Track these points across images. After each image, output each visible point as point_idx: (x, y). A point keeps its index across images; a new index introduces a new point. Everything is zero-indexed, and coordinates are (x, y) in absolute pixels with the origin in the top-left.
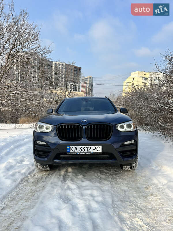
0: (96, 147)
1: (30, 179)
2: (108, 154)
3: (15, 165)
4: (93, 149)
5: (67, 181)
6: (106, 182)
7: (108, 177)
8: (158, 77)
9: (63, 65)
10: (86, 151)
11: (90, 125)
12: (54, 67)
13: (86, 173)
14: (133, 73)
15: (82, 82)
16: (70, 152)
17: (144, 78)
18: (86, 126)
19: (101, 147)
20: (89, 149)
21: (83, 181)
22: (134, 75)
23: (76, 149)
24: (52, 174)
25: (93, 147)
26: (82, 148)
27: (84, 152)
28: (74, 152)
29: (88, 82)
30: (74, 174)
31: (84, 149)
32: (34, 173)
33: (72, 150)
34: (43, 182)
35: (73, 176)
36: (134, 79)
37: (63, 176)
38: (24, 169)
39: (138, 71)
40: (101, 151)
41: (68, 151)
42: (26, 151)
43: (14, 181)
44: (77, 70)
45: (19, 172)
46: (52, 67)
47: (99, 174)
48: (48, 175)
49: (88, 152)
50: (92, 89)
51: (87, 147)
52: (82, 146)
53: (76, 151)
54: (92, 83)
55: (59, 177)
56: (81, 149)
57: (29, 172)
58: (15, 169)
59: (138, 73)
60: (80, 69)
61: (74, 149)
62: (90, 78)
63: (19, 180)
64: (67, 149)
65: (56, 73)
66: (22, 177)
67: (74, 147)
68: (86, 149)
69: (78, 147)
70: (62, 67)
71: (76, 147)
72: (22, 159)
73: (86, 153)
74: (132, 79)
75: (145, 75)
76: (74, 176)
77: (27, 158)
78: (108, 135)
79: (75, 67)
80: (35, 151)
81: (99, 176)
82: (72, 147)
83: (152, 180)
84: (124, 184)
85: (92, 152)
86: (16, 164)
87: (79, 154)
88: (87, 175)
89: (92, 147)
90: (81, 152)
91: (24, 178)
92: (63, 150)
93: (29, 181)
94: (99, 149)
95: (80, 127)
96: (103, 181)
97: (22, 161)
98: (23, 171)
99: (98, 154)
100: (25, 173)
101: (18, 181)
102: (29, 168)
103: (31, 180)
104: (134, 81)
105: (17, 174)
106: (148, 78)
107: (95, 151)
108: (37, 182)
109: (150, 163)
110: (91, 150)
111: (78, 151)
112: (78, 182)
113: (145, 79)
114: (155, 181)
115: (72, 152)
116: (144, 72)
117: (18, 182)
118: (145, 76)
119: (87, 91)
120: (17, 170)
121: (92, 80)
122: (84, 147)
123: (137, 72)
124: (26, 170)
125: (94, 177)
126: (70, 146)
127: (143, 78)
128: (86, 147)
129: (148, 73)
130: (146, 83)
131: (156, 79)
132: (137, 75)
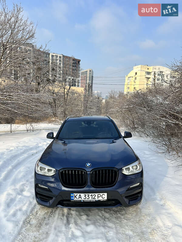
0: (101, 194)
1: (32, 220)
2: (113, 200)
3: (16, 197)
4: (98, 197)
5: (71, 224)
6: (110, 225)
7: (113, 215)
8: (162, 72)
9: (60, 57)
10: (90, 199)
11: (95, 171)
12: (50, 62)
13: (90, 211)
14: (136, 67)
15: (81, 75)
16: (74, 199)
17: (147, 72)
18: (91, 171)
19: (106, 194)
20: (93, 197)
21: (87, 225)
22: (137, 69)
23: (80, 197)
24: (55, 211)
25: (98, 195)
26: (87, 196)
27: (88, 200)
28: (78, 199)
29: (88, 76)
30: (77, 213)
31: (88, 196)
32: (36, 210)
33: (75, 198)
34: (46, 224)
35: (76, 216)
36: (136, 73)
37: (67, 216)
38: (25, 204)
39: (142, 65)
40: (106, 198)
41: (72, 198)
42: (25, 174)
43: (16, 223)
44: (77, 62)
45: (20, 210)
46: (49, 62)
47: (103, 212)
48: (50, 213)
49: (93, 199)
50: (92, 86)
51: (92, 195)
52: (87, 194)
53: (80, 199)
54: (92, 76)
55: (62, 217)
56: (85, 196)
57: (30, 208)
58: (15, 205)
59: (141, 68)
60: (79, 61)
61: (78, 197)
62: (90, 71)
63: (21, 223)
64: (70, 196)
65: (53, 69)
66: (24, 218)
67: (79, 194)
68: (91, 197)
69: (83, 195)
70: (60, 59)
71: (80, 195)
72: (22, 187)
73: (90, 200)
74: (135, 73)
75: (148, 69)
76: (78, 216)
77: (27, 187)
78: (113, 180)
79: (74, 60)
80: (37, 194)
81: (103, 216)
82: (76, 194)
83: (156, 221)
84: (129, 226)
85: (97, 199)
86: (17, 195)
87: (84, 202)
88: (90, 213)
89: (96, 194)
90: (85, 200)
91: (26, 219)
92: (67, 197)
93: (31, 223)
94: (104, 197)
95: (84, 172)
96: (107, 223)
97: (22, 191)
98: (24, 208)
99: (103, 201)
100: (26, 211)
101: (19, 224)
102: (30, 203)
103: (34, 222)
104: (136, 75)
105: (19, 213)
106: (151, 73)
107: (100, 199)
108: (39, 225)
109: (155, 194)
110: (96, 197)
111: (83, 199)
112: (82, 226)
113: (149, 73)
114: (160, 223)
115: (76, 199)
116: (147, 66)
117: (20, 226)
118: (149, 71)
119: (87, 88)
120: (18, 208)
121: (93, 74)
122: (89, 195)
123: (140, 66)
124: (28, 206)
125: (98, 217)
126: (74, 194)
128: (90, 194)
129: (151, 67)
130: (149, 78)
131: (159, 73)
132: (140, 69)
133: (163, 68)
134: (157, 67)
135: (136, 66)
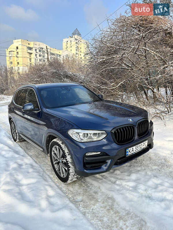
4: (143, 145)
8: (43, 48)
14: (16, 41)
19: (147, 141)
22: (17, 43)
25: (143, 143)
26: (137, 148)
28: (131, 153)
36: (17, 48)
39: (22, 39)
41: (127, 154)
51: (140, 145)
52: (137, 146)
53: (133, 152)
59: (22, 42)
64: (126, 152)
67: (132, 148)
73: (139, 150)
75: (29, 44)
85: (142, 148)
90: (136, 151)
92: (123, 154)
94: (146, 144)
95: (132, 127)
99: (145, 148)
104: (17, 50)
106: (32, 48)
113: (30, 49)
116: (27, 40)
118: (30, 46)
123: (20, 40)
126: (129, 149)
127: (27, 47)
129: (32, 43)
130: (31, 54)
131: (40, 49)
132: (20, 43)
133: (43, 45)
134: (38, 43)
135: (15, 39)
